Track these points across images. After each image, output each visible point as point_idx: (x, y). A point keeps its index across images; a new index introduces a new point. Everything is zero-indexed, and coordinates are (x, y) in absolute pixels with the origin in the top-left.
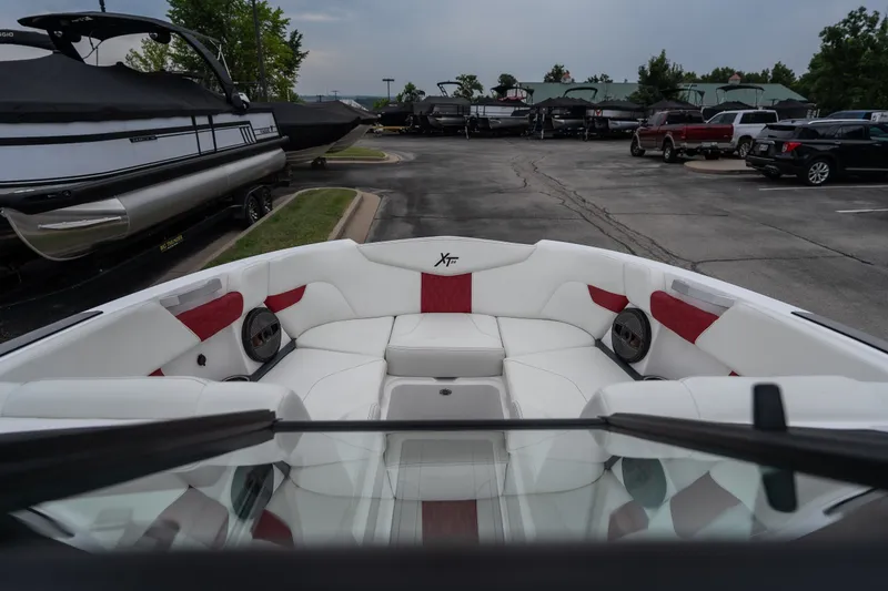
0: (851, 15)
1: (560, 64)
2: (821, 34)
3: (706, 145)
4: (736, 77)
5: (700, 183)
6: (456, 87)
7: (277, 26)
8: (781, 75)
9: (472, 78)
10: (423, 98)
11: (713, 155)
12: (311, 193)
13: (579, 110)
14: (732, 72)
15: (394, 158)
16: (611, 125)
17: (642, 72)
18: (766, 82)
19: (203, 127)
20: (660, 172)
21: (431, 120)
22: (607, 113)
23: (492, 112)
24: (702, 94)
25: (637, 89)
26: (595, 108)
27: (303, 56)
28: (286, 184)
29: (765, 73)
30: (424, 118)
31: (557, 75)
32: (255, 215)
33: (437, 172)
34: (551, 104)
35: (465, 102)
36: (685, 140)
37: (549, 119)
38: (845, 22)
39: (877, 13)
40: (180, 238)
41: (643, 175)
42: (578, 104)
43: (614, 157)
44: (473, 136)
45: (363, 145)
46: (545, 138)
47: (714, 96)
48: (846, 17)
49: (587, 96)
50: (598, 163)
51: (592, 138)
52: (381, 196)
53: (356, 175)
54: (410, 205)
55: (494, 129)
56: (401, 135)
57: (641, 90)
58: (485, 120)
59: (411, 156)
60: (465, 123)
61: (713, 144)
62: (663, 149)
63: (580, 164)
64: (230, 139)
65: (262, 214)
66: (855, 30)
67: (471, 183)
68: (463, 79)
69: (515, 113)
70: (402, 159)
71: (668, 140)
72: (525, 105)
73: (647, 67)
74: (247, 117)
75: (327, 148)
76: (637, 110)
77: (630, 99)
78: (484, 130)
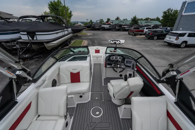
0: (168, 9)
1: (118, 17)
2: (163, 13)
3: (139, 33)
4: (149, 19)
5: (138, 39)
6: (99, 21)
7: (68, 10)
8: (158, 19)
9: (102, 20)
10: (94, 23)
11: (141, 35)
12: (76, 41)
13: (120, 26)
14: (149, 18)
15: (89, 34)
16: (126, 29)
17: (132, 19)
18: (155, 20)
19: (63, 31)
20: (132, 37)
21: (95, 27)
22: (125, 27)
23: (105, 26)
24: (142, 23)
25: (131, 22)
26: (123, 26)
27: (72, 15)
28: (73, 39)
29: (155, 19)
30: (94, 27)
31: (118, 19)
32: (69, 44)
33: (96, 37)
34: (116, 25)
35: (101, 24)
36: (136, 32)
37: (115, 27)
38: (167, 11)
39: (173, 9)
40: (60, 47)
41: (129, 38)
42: (120, 25)
43: (125, 35)
44: (102, 30)
45: (84, 32)
46: (115, 31)
47: (144, 23)
48: (167, 10)
49: (122, 23)
50: (122, 36)
51: (122, 31)
52: (87, 41)
53: (83, 37)
54: (92, 43)
55: (106, 29)
56: (90, 30)
57: (132, 22)
58: (104, 27)
59: (92, 34)
60: (101, 28)
61: (141, 33)
62: (133, 33)
63: (120, 36)
64: (66, 33)
65: (70, 44)
66: (169, 12)
67: (101, 39)
68: (100, 20)
69: (109, 26)
70: (90, 34)
71: (134, 32)
72: (111, 25)
73: (133, 18)
74: (68, 29)
75: (79, 33)
76: (130, 26)
77: (130, 24)
78: (104, 29)
